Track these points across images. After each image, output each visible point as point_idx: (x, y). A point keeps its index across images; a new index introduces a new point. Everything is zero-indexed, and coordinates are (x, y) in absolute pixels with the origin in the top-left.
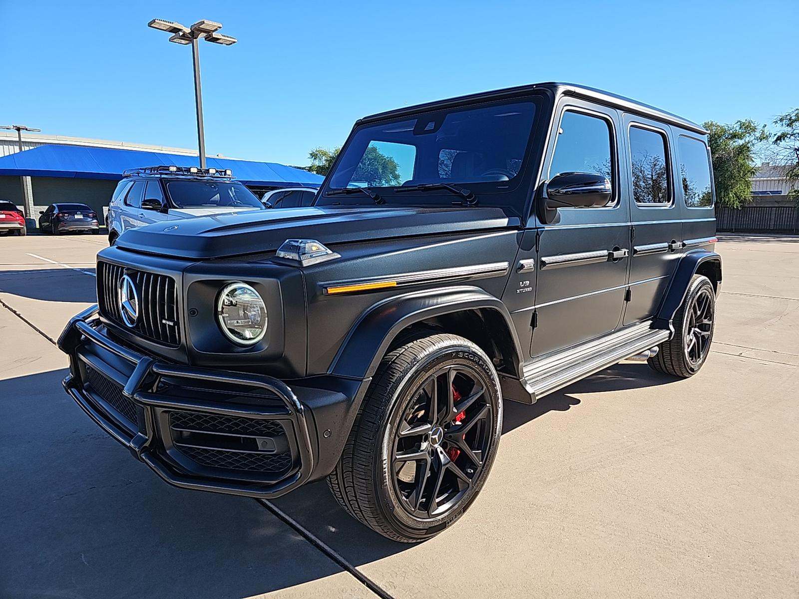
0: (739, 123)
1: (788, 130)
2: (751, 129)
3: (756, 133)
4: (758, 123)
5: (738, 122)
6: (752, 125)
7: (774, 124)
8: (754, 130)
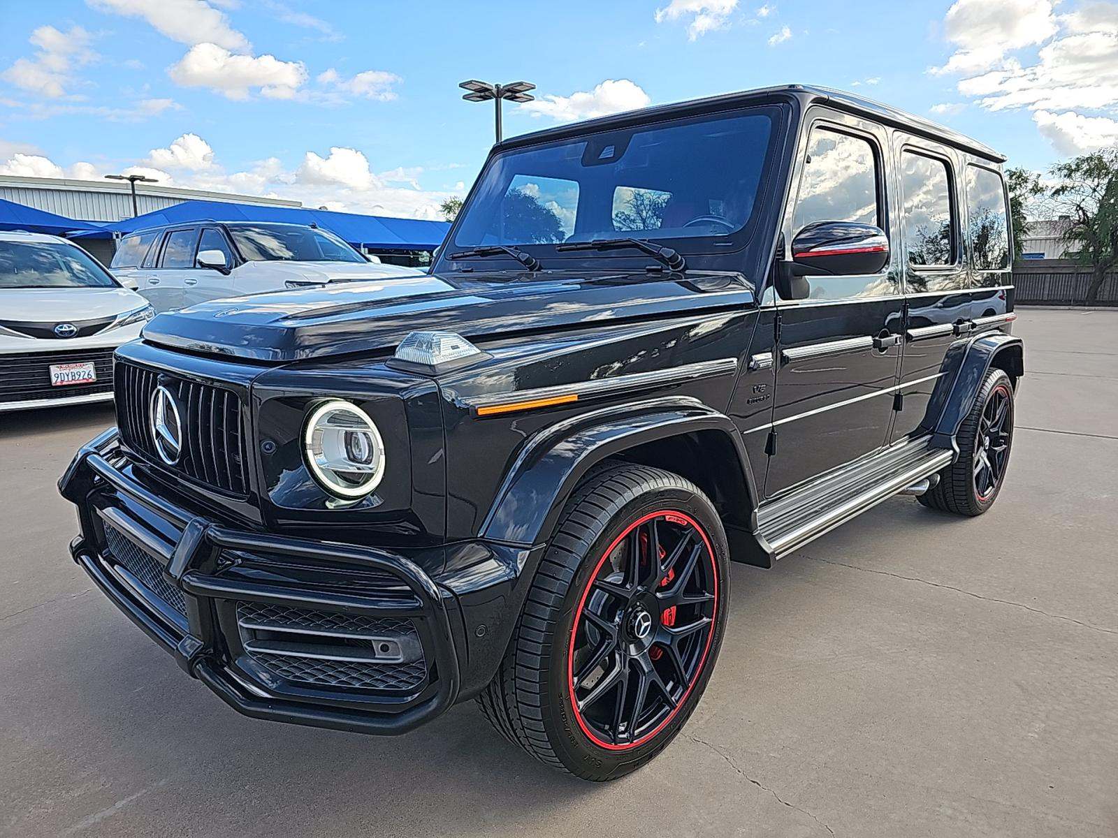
0: (1008, 173)
1: (1068, 182)
2: (1022, 179)
3: (1028, 184)
4: (1032, 172)
5: (1007, 171)
6: (1024, 175)
7: (1051, 174)
8: (1026, 181)
